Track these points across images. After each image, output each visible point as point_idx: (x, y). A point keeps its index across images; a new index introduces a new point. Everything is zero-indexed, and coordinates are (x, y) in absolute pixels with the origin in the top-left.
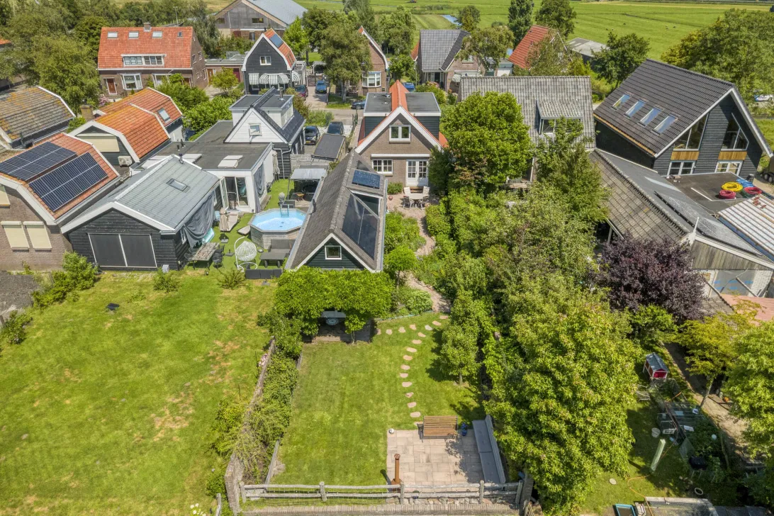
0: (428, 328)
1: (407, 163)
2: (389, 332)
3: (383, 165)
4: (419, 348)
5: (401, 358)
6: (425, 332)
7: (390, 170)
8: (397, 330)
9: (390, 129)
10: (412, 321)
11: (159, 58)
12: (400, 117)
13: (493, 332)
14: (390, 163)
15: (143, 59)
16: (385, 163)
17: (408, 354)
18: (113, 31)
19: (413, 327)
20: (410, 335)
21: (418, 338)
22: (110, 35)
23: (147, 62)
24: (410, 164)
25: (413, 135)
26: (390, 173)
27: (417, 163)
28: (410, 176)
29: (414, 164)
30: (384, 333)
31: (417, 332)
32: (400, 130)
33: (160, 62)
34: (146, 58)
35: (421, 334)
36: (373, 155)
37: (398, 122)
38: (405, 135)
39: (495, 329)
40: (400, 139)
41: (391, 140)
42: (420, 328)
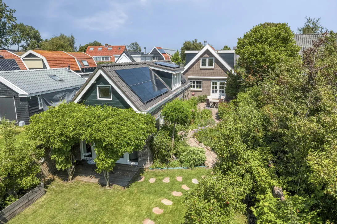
0: (195, 181)
1: (212, 83)
2: (152, 180)
3: (196, 84)
4: (176, 201)
5: (149, 209)
6: (191, 185)
7: (200, 87)
8: (161, 180)
9: (201, 61)
10: (181, 173)
11: (108, 58)
12: (207, 52)
13: (272, 187)
14: (200, 83)
15: (102, 58)
16: (197, 82)
17: (161, 206)
18: (92, 48)
19: (179, 179)
20: (173, 186)
21: (180, 190)
22: (91, 49)
23: (103, 59)
24: (213, 84)
25: (216, 64)
26: (200, 89)
27: (218, 83)
28: (213, 92)
29: (216, 84)
30: (146, 181)
31: (181, 184)
32: (207, 60)
33: (108, 60)
34: (103, 58)
35: (185, 187)
36: (189, 77)
37: (206, 55)
38: (211, 64)
39: (275, 183)
40: (207, 67)
41: (201, 67)
42: (186, 180)
